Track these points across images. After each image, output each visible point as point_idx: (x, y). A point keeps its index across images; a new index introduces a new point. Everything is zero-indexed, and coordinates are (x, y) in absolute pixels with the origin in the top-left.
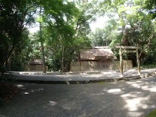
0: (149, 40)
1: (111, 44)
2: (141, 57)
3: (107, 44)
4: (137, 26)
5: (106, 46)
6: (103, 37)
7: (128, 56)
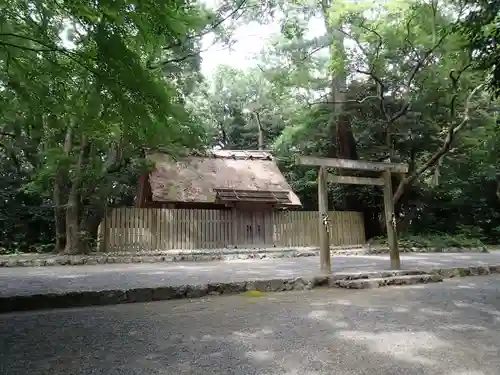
0: (444, 136)
1: (279, 140)
2: (399, 201)
3: (260, 140)
4: (399, 73)
5: (256, 148)
6: (246, 111)
7: (348, 197)
